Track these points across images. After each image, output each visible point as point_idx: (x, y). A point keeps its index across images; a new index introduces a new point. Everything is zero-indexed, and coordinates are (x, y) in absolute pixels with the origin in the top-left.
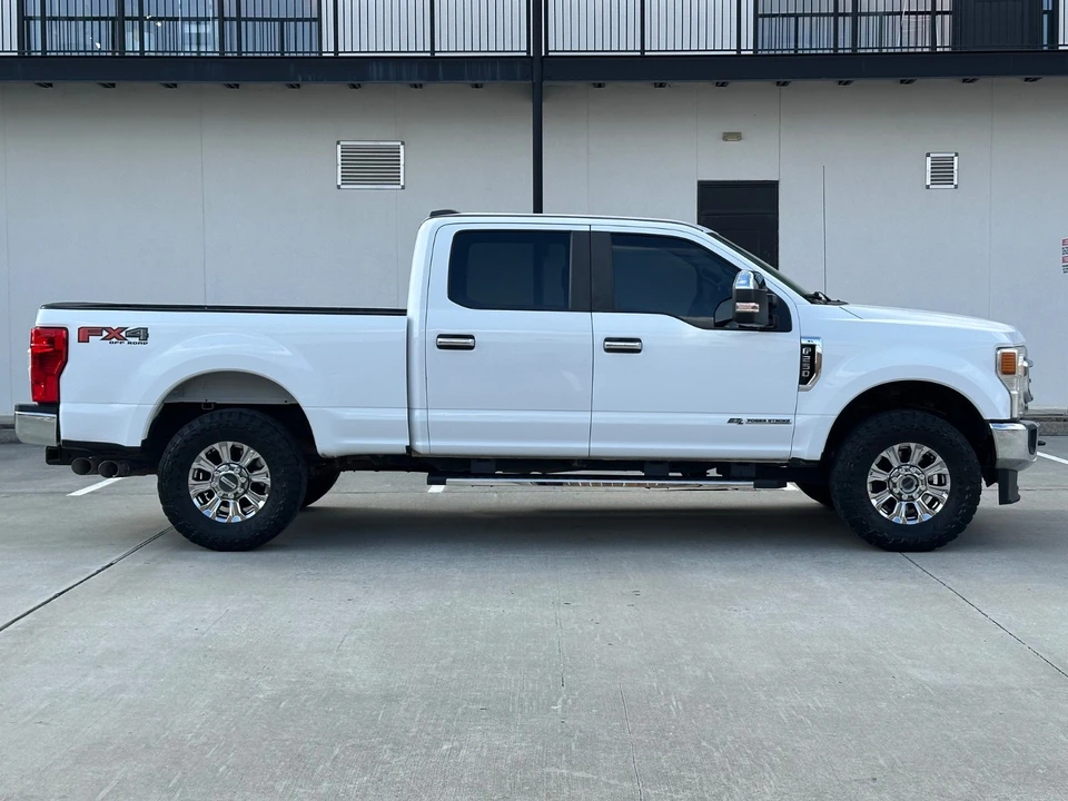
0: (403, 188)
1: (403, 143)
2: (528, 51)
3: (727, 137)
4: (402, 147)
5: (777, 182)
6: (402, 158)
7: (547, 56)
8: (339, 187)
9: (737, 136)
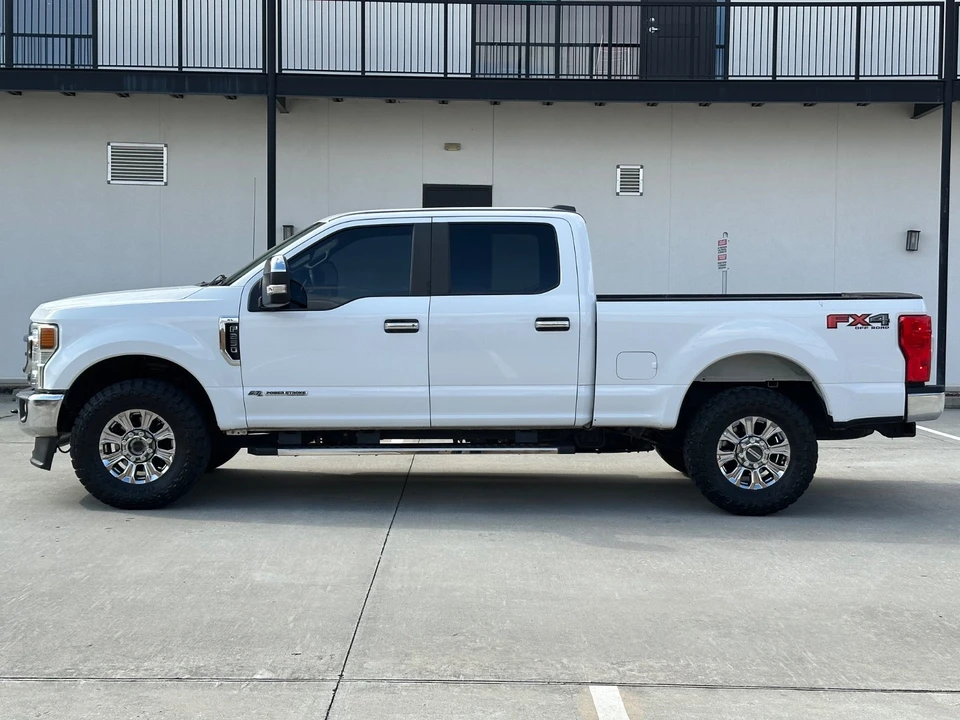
0: (166, 184)
1: (166, 146)
2: (264, 69)
3: (448, 147)
4: (165, 149)
5: (491, 187)
6: (165, 159)
7: (280, 73)
8: (109, 182)
9: (457, 147)
